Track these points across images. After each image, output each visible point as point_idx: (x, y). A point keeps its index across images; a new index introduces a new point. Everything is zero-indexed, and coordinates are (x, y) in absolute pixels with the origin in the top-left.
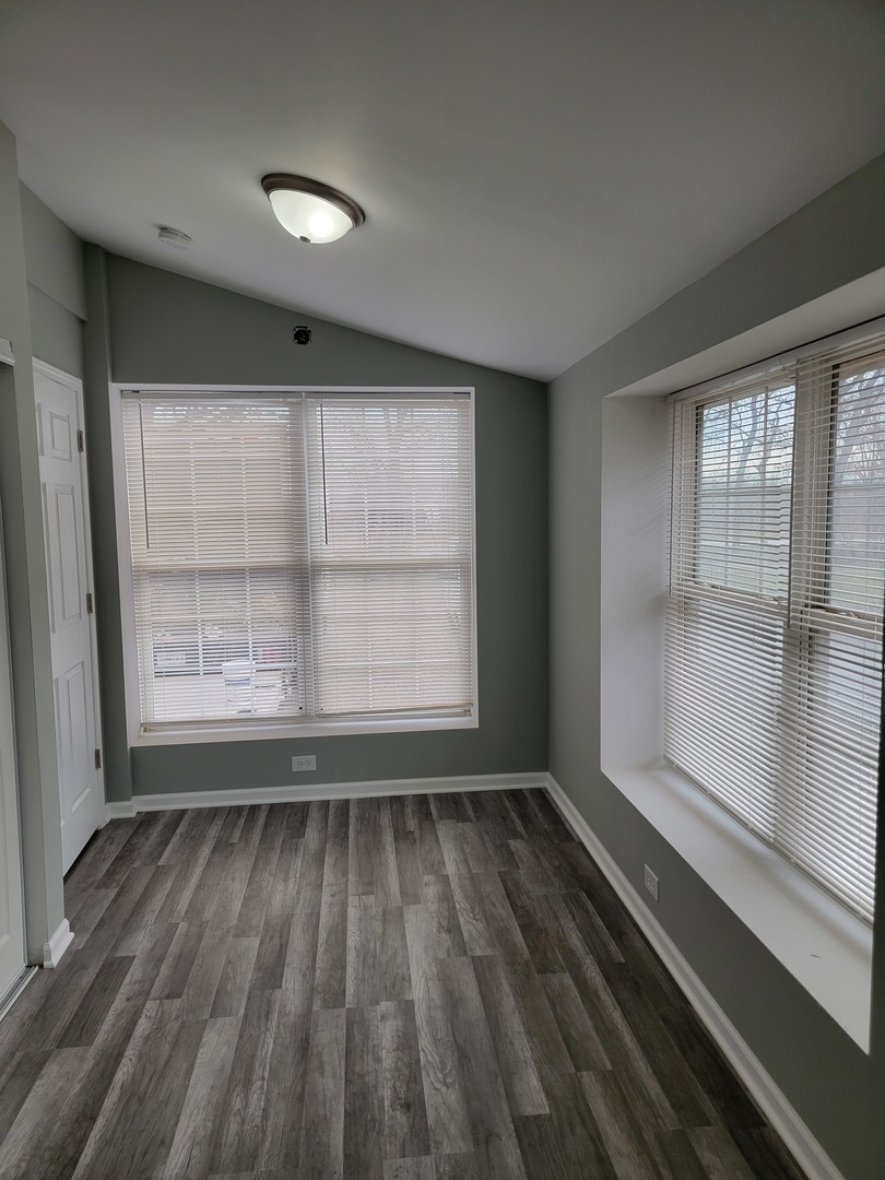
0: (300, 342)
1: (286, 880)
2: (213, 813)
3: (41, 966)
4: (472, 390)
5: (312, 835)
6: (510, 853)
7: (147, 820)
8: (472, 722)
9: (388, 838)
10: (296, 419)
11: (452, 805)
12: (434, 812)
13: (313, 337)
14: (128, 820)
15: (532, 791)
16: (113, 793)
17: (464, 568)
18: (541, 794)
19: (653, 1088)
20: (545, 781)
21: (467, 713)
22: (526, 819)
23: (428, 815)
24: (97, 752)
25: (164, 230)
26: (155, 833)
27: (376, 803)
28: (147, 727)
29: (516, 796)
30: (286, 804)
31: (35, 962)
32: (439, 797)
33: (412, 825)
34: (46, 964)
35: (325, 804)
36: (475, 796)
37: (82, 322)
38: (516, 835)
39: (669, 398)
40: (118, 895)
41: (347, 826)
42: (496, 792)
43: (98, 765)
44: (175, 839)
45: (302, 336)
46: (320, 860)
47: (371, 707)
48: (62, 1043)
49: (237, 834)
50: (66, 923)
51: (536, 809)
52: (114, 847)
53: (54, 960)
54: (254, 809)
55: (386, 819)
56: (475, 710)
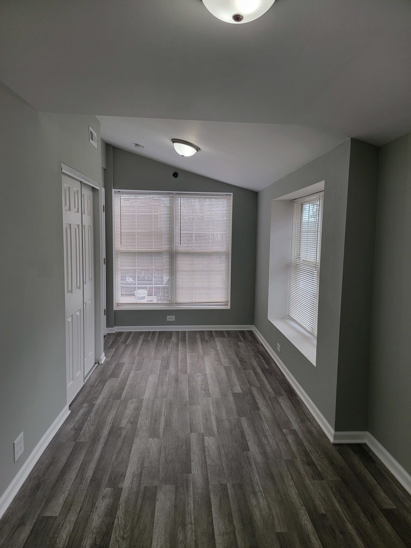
0: (175, 177)
1: (167, 349)
2: (141, 333)
3: (99, 363)
4: (232, 194)
5: (174, 339)
6: (239, 346)
7: (119, 334)
8: (228, 307)
9: (199, 341)
10: (172, 202)
11: (221, 334)
12: (214, 335)
13: (179, 175)
14: (113, 334)
15: (248, 331)
16: (109, 325)
17: (227, 254)
18: (251, 332)
19: (270, 390)
20: (253, 328)
21: (227, 305)
22: (244, 338)
23: (212, 336)
24: (105, 310)
25: (137, 145)
26: (123, 337)
27: (195, 332)
28: (118, 304)
29: (242, 332)
30: (164, 332)
31: (97, 362)
32: (216, 332)
33: (207, 338)
34: (100, 363)
35: (178, 332)
36: (228, 332)
37: (105, 169)
38: (241, 341)
39: (292, 201)
40: (116, 350)
41: (185, 337)
42: (236, 331)
43: (105, 314)
44: (130, 338)
45: (175, 175)
46: (177, 345)
47: (193, 301)
48: (110, 377)
49: (149, 339)
50: (104, 354)
51: (248, 336)
52: (111, 340)
53: (103, 362)
54: (154, 333)
55: (198, 336)
56: (229, 304)
